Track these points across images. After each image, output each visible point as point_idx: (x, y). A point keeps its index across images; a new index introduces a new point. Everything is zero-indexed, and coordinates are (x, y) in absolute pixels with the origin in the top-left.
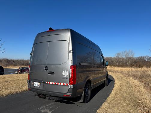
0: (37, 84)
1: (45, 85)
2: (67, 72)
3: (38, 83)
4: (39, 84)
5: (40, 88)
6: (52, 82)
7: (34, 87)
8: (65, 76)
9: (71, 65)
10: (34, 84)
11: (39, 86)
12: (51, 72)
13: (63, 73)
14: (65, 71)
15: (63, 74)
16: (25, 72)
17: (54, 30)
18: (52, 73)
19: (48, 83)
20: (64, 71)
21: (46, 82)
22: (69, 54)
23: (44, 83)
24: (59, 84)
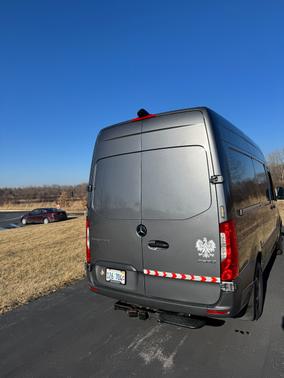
0: (115, 276)
1: (141, 278)
2: (211, 242)
3: (119, 272)
4: (123, 274)
5: (126, 288)
6: (164, 271)
7: (108, 284)
8: (206, 256)
9: (222, 220)
10: (108, 275)
11: (123, 282)
12: (157, 241)
13: (199, 245)
14: (205, 240)
15: (199, 249)
16: (46, 221)
17: (154, 116)
18: (161, 244)
19: (152, 273)
20: (199, 241)
21: (145, 272)
22: (213, 186)
23: (139, 273)
24: (188, 277)
